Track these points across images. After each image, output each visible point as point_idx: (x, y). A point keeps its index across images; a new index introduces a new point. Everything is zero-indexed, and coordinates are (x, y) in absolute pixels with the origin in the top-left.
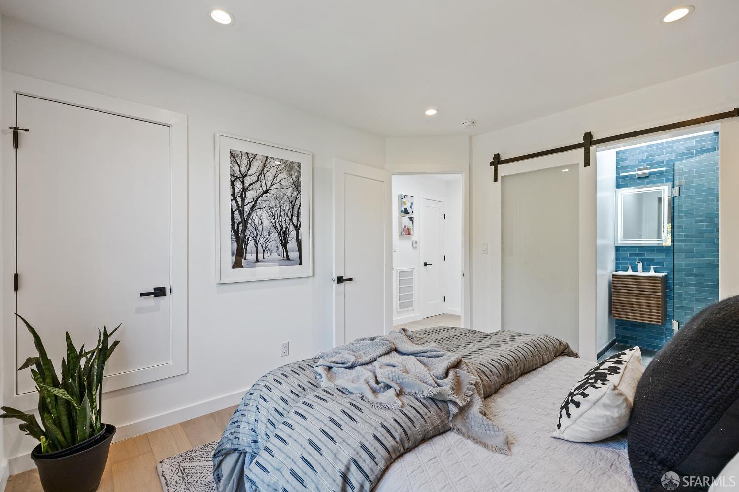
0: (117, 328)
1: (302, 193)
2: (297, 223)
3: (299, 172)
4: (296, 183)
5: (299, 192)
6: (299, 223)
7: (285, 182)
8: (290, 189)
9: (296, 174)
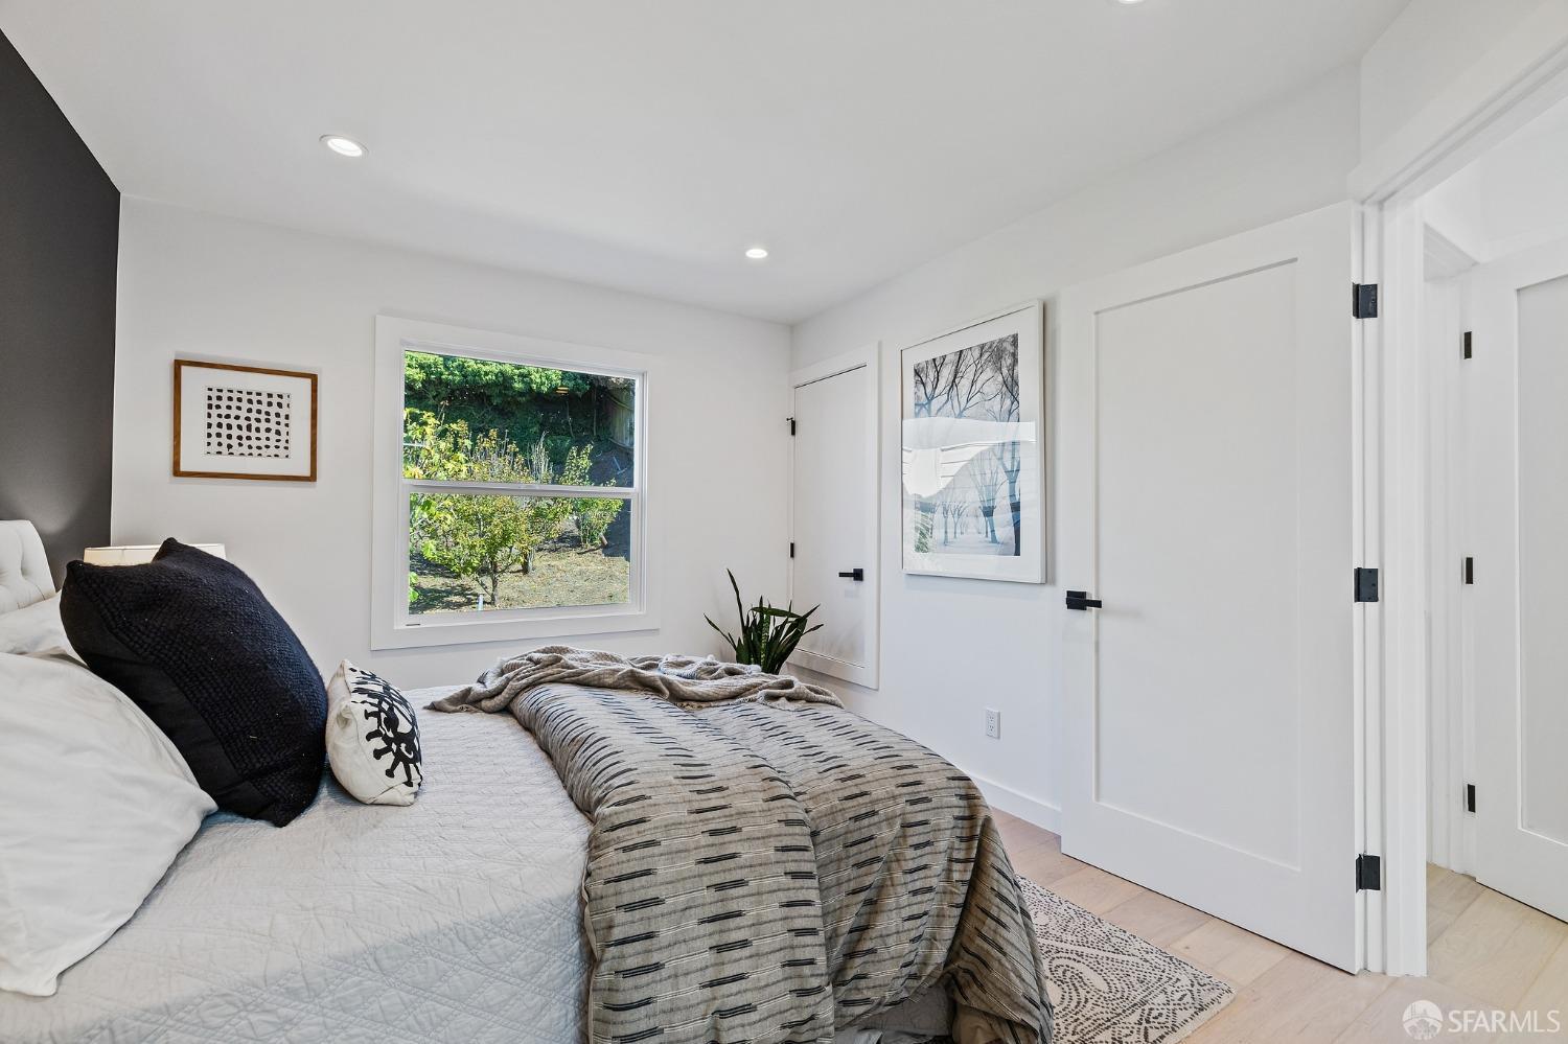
0: (812, 611)
1: (1020, 398)
2: (1013, 466)
3: (1014, 355)
4: (1010, 379)
5: (1015, 399)
6: (1016, 464)
7: (989, 386)
8: (999, 397)
9: (1009, 361)
